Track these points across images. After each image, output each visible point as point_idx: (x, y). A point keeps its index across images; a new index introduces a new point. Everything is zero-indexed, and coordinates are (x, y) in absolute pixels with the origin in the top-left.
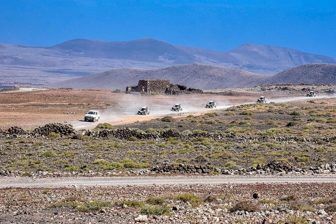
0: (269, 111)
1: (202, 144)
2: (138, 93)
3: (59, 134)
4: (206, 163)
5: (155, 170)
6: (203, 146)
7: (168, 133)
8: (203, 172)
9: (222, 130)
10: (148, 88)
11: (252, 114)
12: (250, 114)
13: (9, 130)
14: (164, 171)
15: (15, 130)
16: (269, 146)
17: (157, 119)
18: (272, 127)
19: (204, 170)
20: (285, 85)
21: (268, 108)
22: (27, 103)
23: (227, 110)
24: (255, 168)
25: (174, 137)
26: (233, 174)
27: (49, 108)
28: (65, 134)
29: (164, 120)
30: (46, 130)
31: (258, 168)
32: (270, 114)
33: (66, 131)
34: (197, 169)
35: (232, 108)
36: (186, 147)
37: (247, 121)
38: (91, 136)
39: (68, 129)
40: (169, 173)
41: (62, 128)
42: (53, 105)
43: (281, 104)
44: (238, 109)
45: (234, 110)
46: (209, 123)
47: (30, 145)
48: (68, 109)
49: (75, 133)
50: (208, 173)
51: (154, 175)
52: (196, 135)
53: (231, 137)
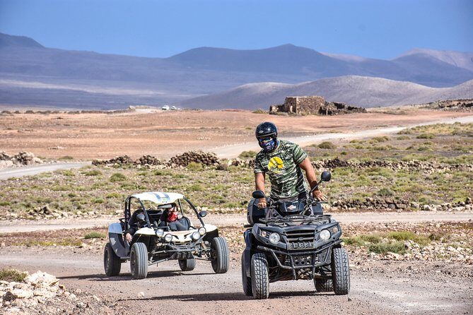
0: (454, 134)
1: (380, 174)
2: (284, 113)
3: (200, 164)
4: (393, 198)
5: (336, 205)
6: (382, 177)
7: (334, 161)
8: (397, 208)
9: (398, 158)
10: (297, 107)
11: (433, 137)
12: (430, 138)
13: (141, 160)
14: (348, 207)
15: (148, 160)
16: (467, 176)
17: (314, 146)
18: (462, 154)
19: (398, 205)
20: (470, 100)
21: (453, 130)
22: (150, 128)
23: (400, 133)
24: (464, 203)
25: (341, 166)
26: (435, 209)
27: (177, 133)
28: (207, 164)
29: (321, 146)
30: (184, 159)
31: (467, 203)
32: (456, 137)
33: (209, 160)
34: (389, 203)
35: (406, 131)
36: (361, 178)
37: (427, 146)
38: (239, 166)
39: (211, 158)
40: (355, 208)
41: (204, 157)
42: (182, 130)
43: (470, 124)
44: (413, 132)
45: (409, 133)
46: (378, 149)
47: (170, 177)
48: (201, 134)
49: (220, 162)
50: (403, 209)
51: (336, 211)
52: (370, 164)
53: (415, 166)
